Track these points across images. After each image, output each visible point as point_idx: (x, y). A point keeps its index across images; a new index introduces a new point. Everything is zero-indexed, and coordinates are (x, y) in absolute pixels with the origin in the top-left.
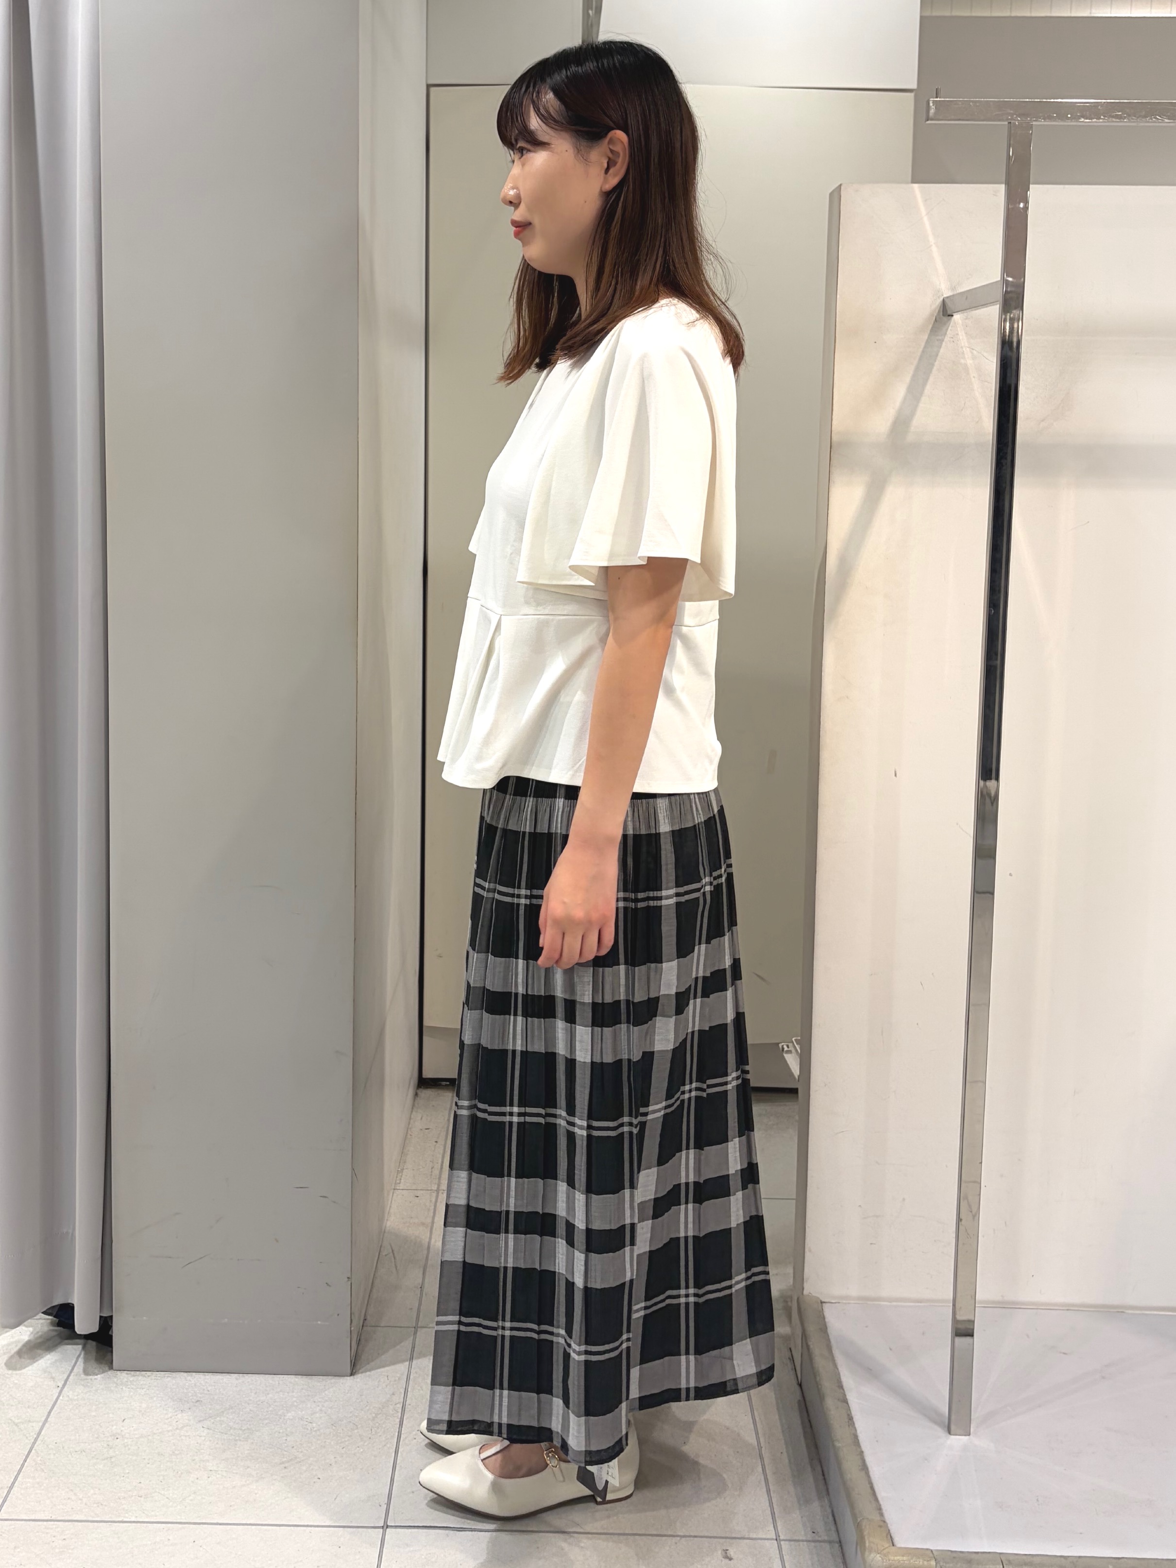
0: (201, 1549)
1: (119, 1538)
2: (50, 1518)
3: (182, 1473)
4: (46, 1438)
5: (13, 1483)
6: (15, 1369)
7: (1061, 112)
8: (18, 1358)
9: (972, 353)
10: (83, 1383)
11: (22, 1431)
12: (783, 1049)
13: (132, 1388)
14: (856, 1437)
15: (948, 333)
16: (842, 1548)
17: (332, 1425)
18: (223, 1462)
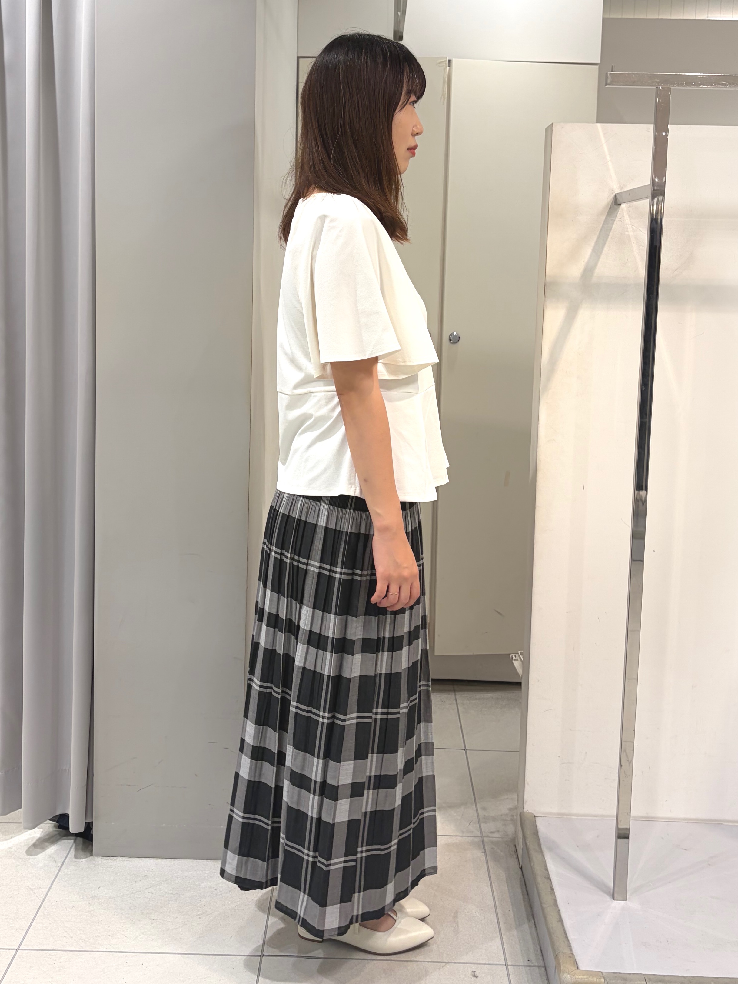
0: (147, 969)
1: (95, 961)
2: (52, 949)
3: (135, 921)
4: (50, 899)
5: (30, 926)
6: (31, 855)
7: (689, 81)
8: (34, 848)
9: (633, 228)
10: (73, 864)
11: (35, 893)
12: (512, 658)
13: (105, 868)
14: (555, 901)
15: (618, 216)
16: (546, 970)
17: (229, 891)
18: (161, 914)
